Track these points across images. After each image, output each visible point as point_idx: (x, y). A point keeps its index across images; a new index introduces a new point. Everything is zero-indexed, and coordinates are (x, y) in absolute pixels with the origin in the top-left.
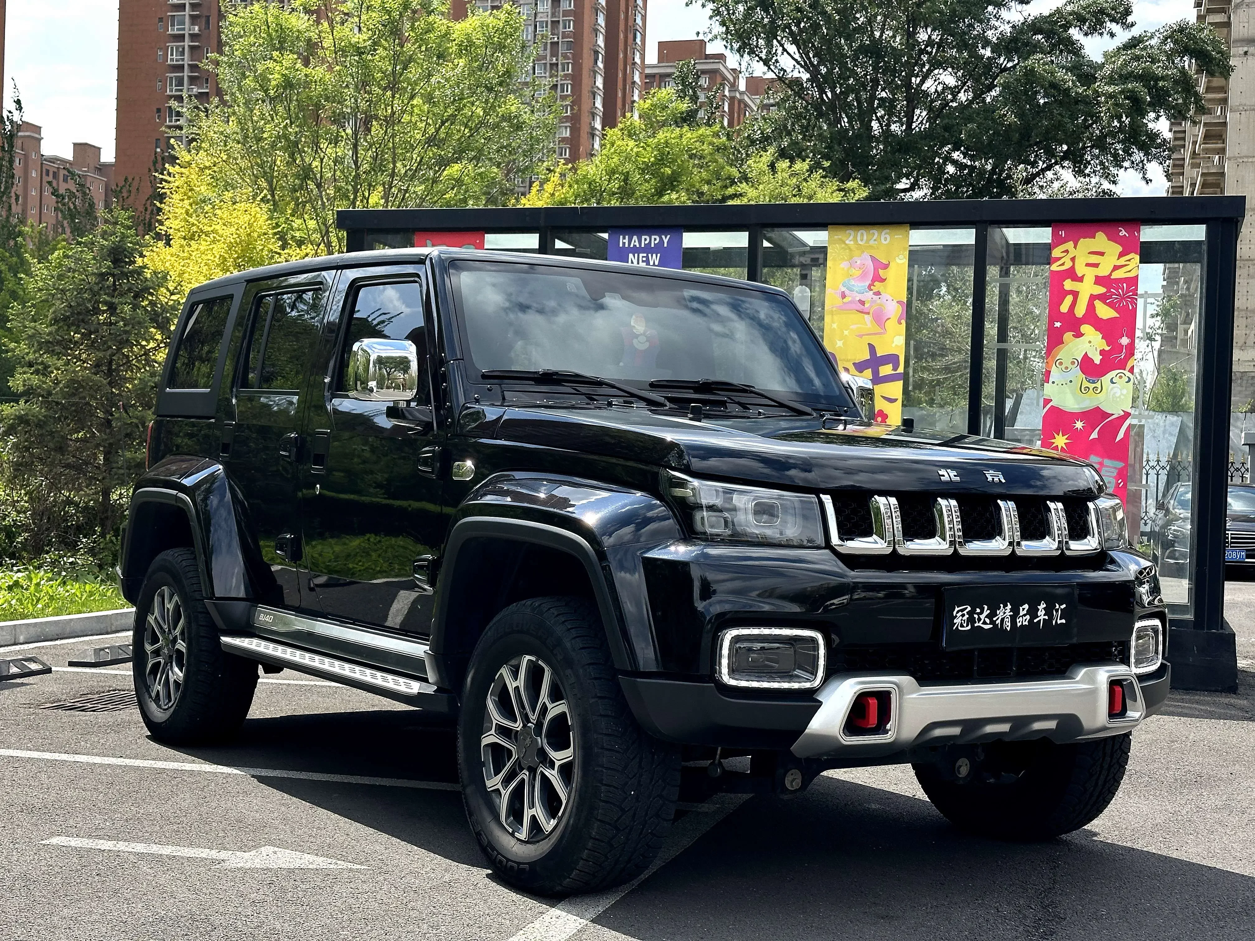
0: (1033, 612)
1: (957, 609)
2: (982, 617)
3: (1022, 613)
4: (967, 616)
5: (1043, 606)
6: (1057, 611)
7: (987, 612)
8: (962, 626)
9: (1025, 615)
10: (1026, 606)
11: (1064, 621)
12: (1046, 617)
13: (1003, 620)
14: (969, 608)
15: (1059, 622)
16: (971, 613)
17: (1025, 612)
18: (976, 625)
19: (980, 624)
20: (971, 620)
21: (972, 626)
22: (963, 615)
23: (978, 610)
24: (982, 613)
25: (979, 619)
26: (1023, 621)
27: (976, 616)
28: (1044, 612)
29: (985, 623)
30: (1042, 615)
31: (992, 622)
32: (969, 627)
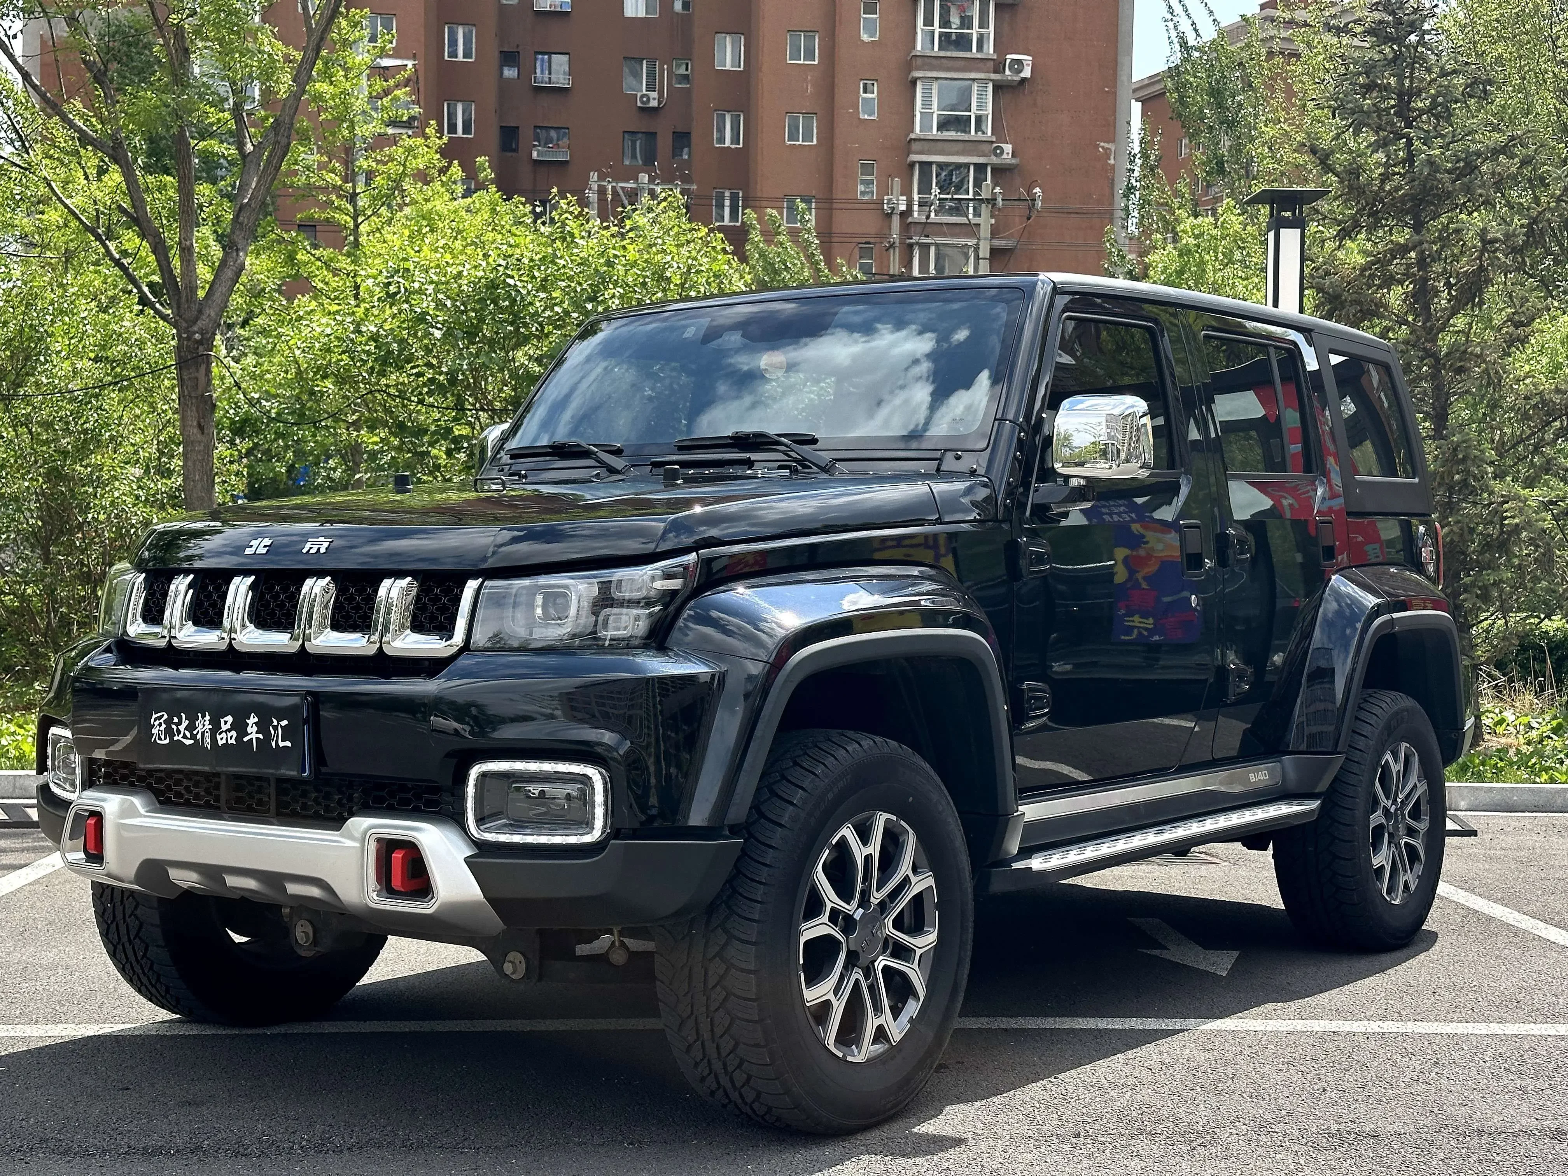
0: (240, 727)
1: (154, 716)
2: (182, 728)
3: (224, 728)
4: (164, 726)
5: (253, 720)
6: (276, 728)
7: (185, 723)
8: (160, 739)
9: (229, 730)
10: (229, 719)
11: (288, 744)
12: (261, 736)
13: (203, 733)
14: (166, 717)
15: (281, 744)
16: (168, 722)
17: (228, 726)
18: (176, 738)
19: (180, 738)
20: (169, 732)
21: (171, 739)
22: (160, 725)
23: (176, 720)
24: (180, 723)
25: (179, 732)
26: (227, 737)
27: (174, 726)
28: (255, 728)
29: (185, 737)
30: (253, 733)
31: (193, 737)
32: (167, 741)
